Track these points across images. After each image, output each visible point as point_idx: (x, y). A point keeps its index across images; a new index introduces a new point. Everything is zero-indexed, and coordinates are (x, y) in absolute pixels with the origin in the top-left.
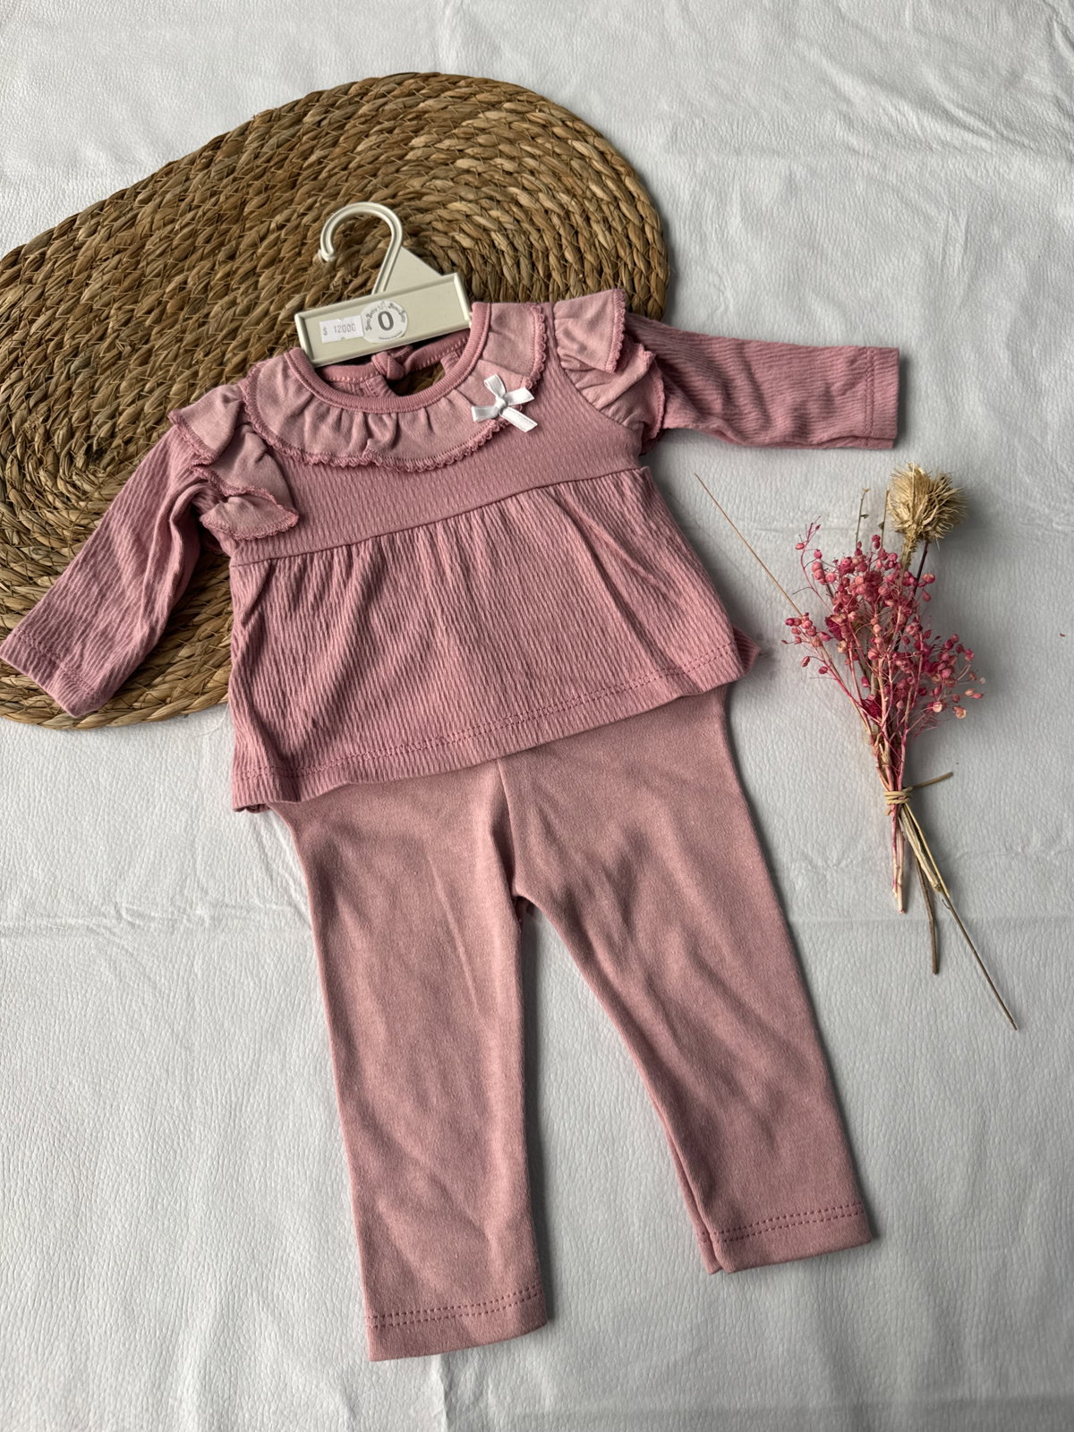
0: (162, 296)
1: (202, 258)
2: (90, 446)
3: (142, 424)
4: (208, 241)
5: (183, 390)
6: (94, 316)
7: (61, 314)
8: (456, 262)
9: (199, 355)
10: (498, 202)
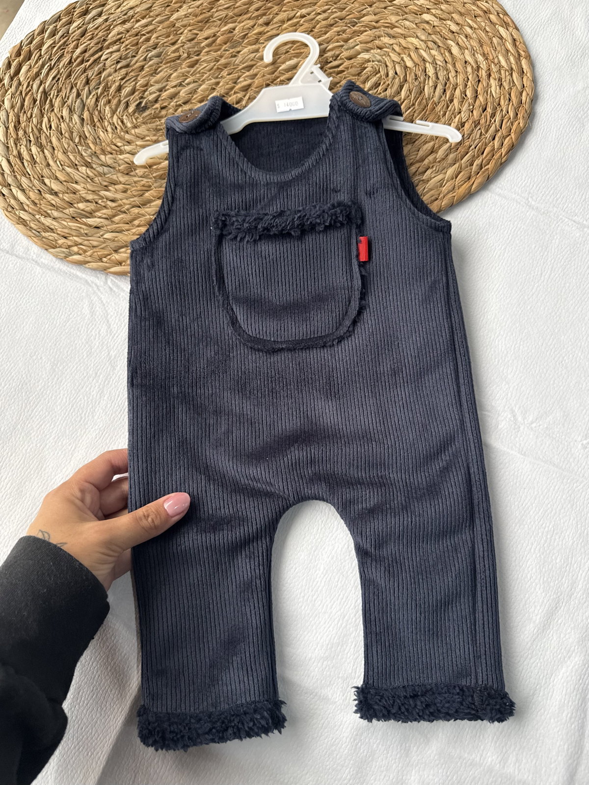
0: (218, 32)
1: (249, 19)
2: (140, 103)
3: (175, 101)
4: (257, 10)
5: (207, 89)
6: (173, 30)
7: (156, 22)
8: (398, 73)
9: (225, 73)
10: (439, 46)
